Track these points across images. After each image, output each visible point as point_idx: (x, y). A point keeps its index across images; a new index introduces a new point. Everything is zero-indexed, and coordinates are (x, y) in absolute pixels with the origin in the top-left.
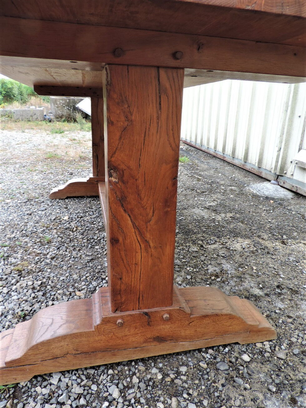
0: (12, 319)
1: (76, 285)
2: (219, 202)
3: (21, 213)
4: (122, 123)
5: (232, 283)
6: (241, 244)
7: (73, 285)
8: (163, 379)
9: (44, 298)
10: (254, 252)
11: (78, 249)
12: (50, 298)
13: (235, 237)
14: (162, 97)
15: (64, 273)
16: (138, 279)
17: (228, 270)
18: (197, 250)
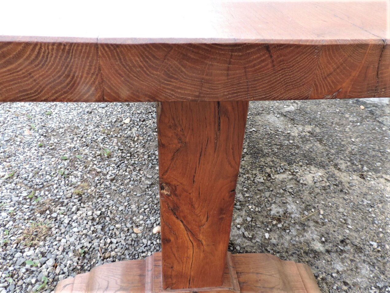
0: (73, 257)
1: (134, 218)
5: (294, 232)
6: (313, 175)
7: (131, 219)
9: (102, 233)
10: (326, 188)
11: (138, 169)
12: (108, 233)
14: (221, 118)
17: (292, 213)
18: (263, 181)
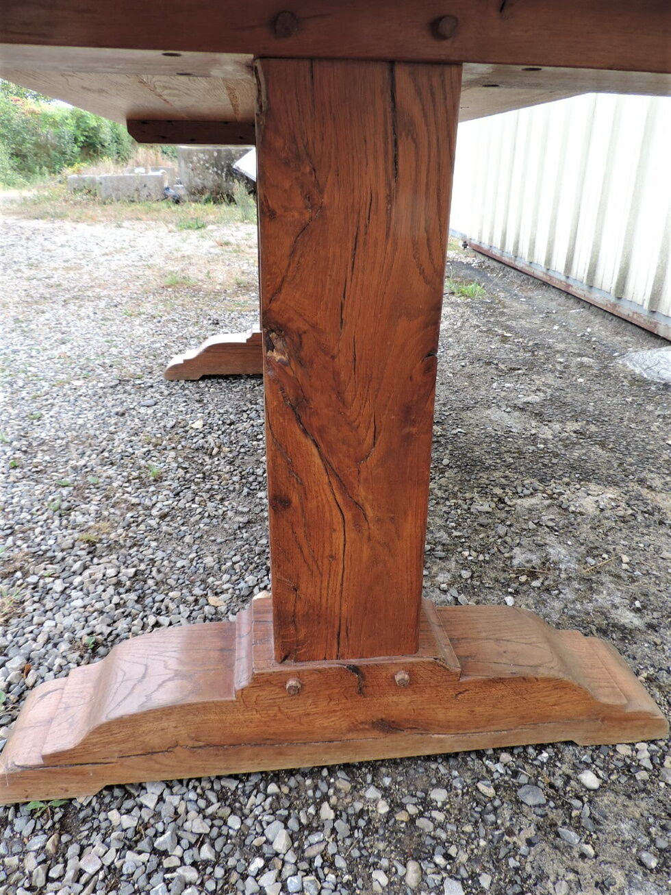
0: (69, 652)
1: (211, 580)
2: (548, 394)
3: (103, 411)
4: (296, 214)
5: (569, 594)
6: (596, 498)
7: (203, 581)
8: (390, 814)
9: (138, 606)
10: (627, 519)
11: (219, 497)
12: (152, 608)
13: (581, 480)
14: (399, 141)
15: (186, 551)
16: (338, 592)
17: (561, 561)
18: (490, 510)
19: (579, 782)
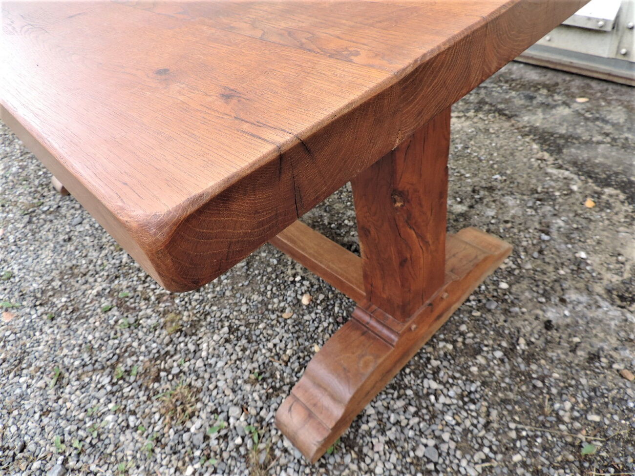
0: (253, 387)
1: (270, 307)
3: (52, 244)
7: (267, 310)
12: (261, 340)
15: (236, 301)
16: (422, 280)
19: (501, 289)
